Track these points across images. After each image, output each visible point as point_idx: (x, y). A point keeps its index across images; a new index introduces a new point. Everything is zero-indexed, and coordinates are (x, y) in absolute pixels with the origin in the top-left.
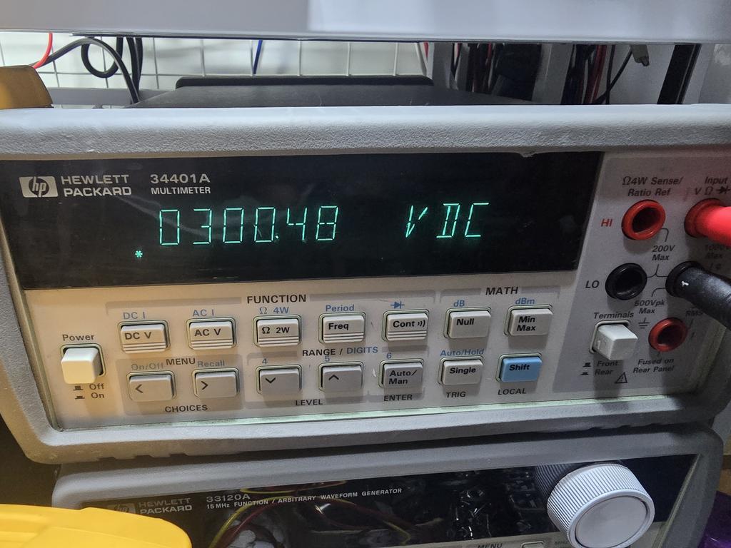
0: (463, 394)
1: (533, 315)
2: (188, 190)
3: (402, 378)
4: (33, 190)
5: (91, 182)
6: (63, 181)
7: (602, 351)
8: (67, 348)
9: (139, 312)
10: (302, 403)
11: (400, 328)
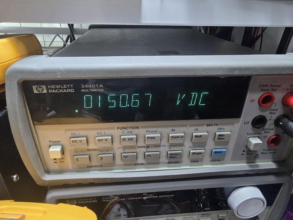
0: (197, 161)
1: (224, 134)
2: (95, 90)
4: (38, 90)
5: (59, 87)
6: (49, 87)
7: (249, 147)
8: (51, 145)
9: (77, 133)
10: (137, 164)
11: (174, 139)
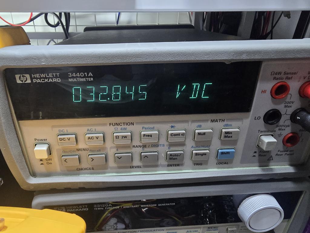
0: (201, 164)
1: (231, 131)
2: (84, 80)
3: (175, 157)
4: (21, 80)
5: (44, 77)
6: (33, 76)
7: (261, 147)
8: (37, 144)
9: (65, 130)
10: (133, 167)
11: (173, 137)
